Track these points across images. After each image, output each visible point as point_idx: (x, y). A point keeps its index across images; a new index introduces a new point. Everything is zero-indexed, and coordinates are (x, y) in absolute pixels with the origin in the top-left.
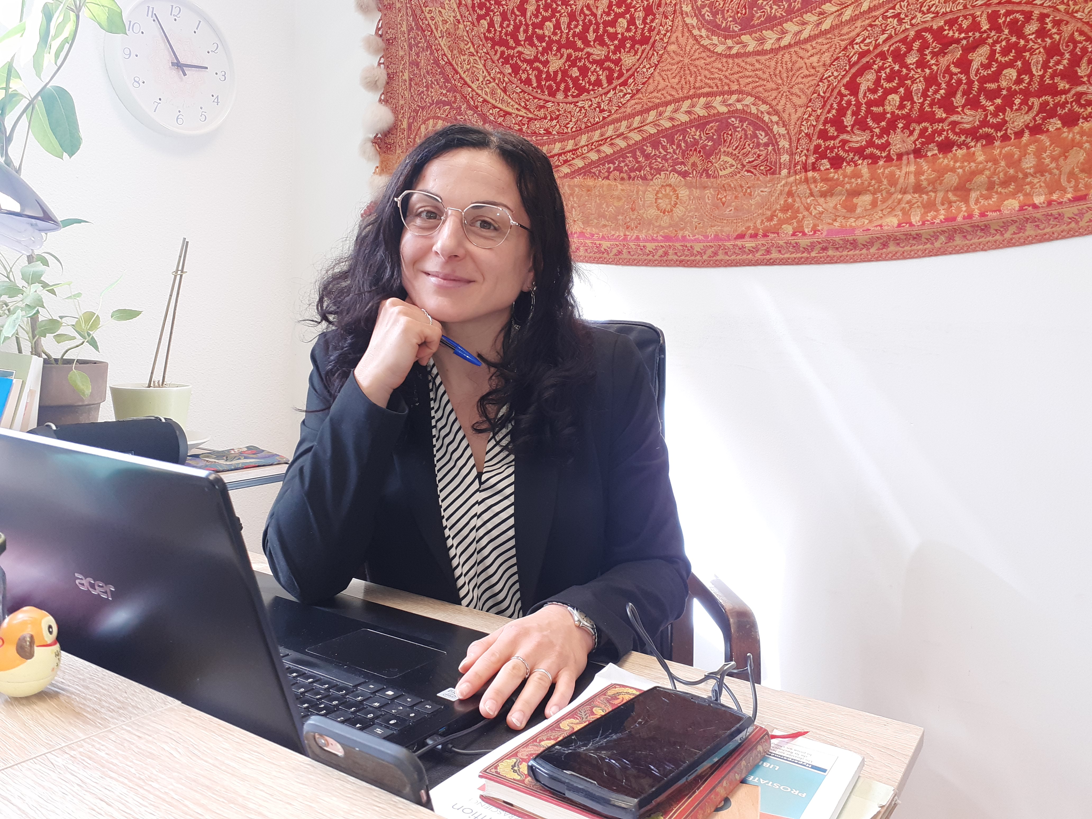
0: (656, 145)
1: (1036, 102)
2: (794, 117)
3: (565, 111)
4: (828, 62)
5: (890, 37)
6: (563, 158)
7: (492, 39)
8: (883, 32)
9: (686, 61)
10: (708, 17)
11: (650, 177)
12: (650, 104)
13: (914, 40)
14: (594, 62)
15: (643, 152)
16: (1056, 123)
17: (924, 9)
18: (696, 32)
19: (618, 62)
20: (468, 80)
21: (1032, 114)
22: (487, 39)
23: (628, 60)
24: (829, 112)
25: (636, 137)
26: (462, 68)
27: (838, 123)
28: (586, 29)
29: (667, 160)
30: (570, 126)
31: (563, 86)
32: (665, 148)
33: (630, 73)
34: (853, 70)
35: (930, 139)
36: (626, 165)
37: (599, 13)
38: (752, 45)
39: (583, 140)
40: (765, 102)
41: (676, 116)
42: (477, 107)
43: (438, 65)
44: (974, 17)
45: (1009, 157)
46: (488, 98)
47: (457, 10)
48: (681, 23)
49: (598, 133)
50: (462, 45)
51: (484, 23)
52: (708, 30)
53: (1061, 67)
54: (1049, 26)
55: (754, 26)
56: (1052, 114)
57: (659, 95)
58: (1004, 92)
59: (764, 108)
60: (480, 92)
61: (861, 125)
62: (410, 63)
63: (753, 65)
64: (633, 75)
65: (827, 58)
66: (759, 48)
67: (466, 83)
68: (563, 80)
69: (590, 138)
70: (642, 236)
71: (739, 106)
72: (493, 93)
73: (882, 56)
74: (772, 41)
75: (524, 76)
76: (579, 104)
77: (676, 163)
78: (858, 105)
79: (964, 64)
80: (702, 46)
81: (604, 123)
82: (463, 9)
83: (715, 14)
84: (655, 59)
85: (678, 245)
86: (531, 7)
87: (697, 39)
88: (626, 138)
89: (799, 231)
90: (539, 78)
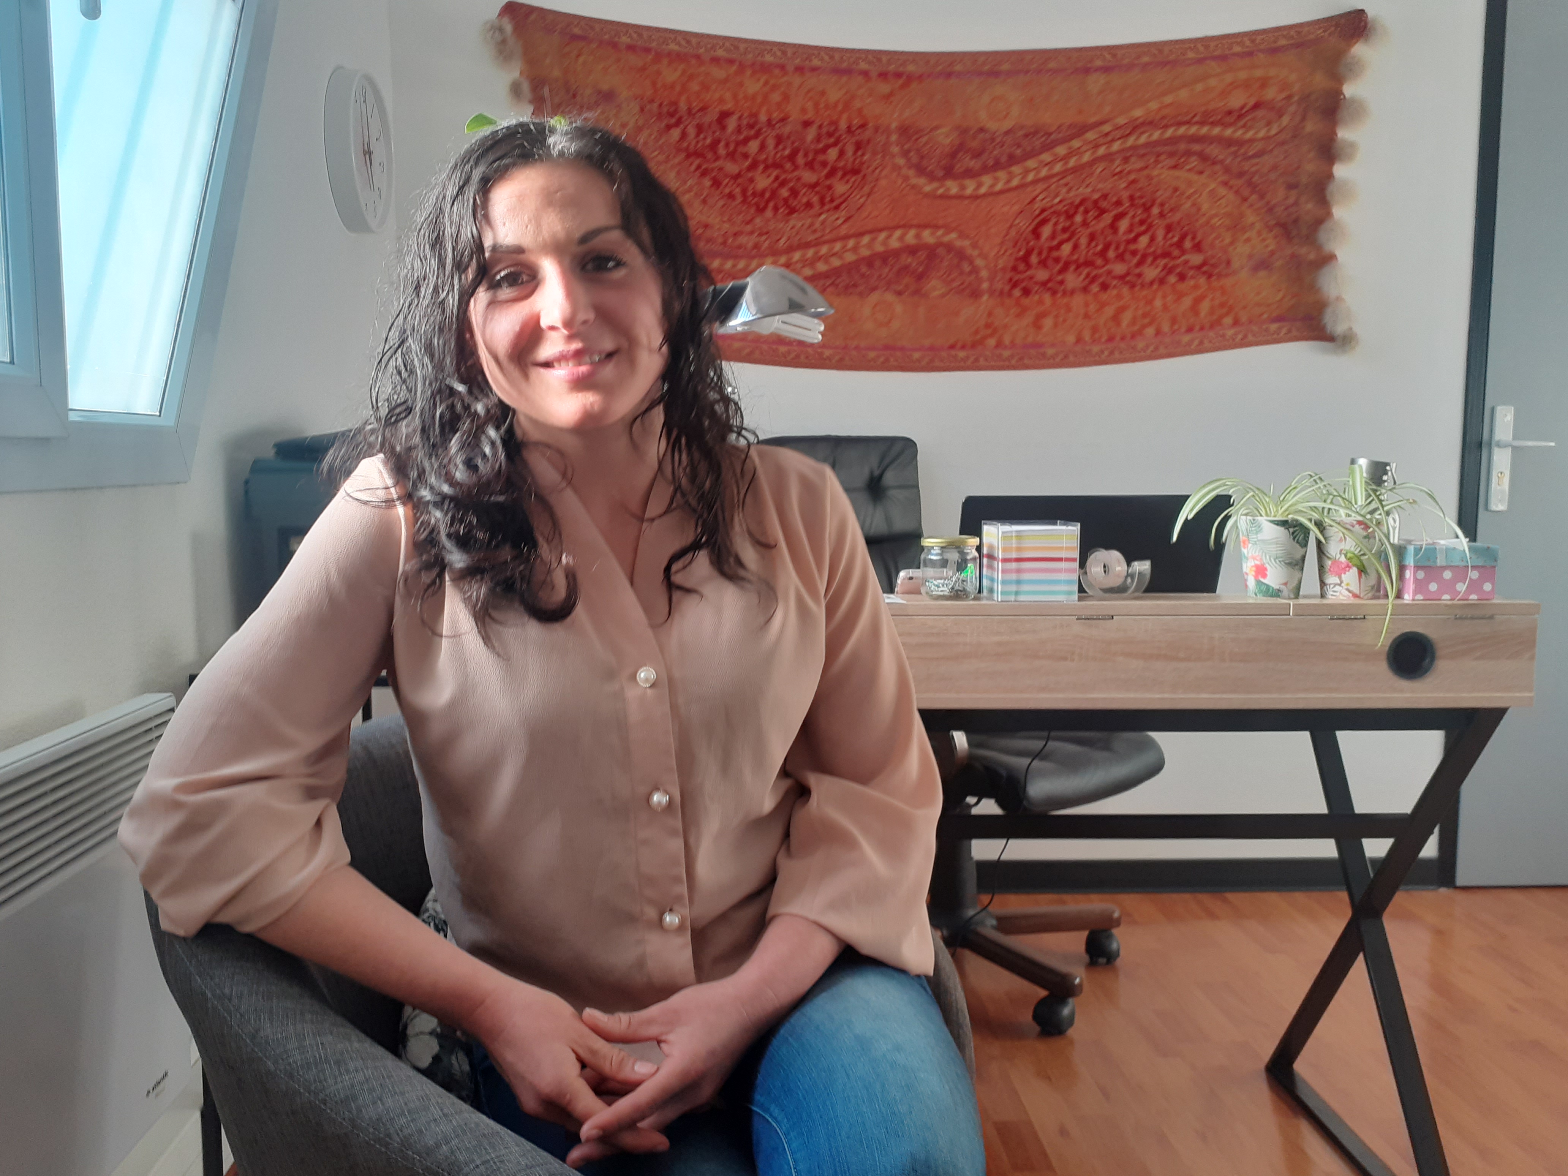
0: (870, 265)
1: (1161, 262)
2: (992, 254)
3: (775, 228)
4: (1016, 213)
5: (1061, 201)
7: (687, 149)
8: (1056, 196)
9: (896, 195)
10: (915, 160)
11: (866, 294)
12: (863, 230)
13: (1078, 206)
14: (805, 185)
15: (858, 271)
16: (1173, 279)
17: (1087, 183)
18: (904, 171)
19: (829, 188)
21: (1158, 270)
24: (1019, 251)
27: (1026, 261)
28: (794, 153)
29: (881, 280)
31: (771, 205)
32: (879, 269)
33: (842, 199)
34: (1037, 220)
35: (1093, 281)
36: (842, 282)
37: (809, 139)
38: (955, 190)
39: (797, 256)
40: (967, 238)
41: (889, 241)
44: (1119, 196)
45: (1145, 298)
48: (890, 161)
49: (812, 250)
51: (675, 133)
52: (915, 171)
53: (1174, 240)
54: (1167, 211)
55: (955, 174)
56: (1171, 271)
57: (871, 222)
58: (1141, 253)
59: (966, 242)
61: (1043, 263)
63: (956, 206)
64: (844, 201)
65: (1016, 208)
66: (961, 193)
68: (770, 199)
71: (946, 239)
73: (1055, 213)
74: (972, 189)
75: (727, 191)
76: (792, 222)
77: (890, 282)
78: (1041, 249)
79: (1113, 228)
80: (910, 183)
83: (921, 158)
84: (866, 190)
85: (898, 354)
86: (732, 124)
87: (906, 178)
88: (841, 258)
89: (999, 345)
90: (744, 192)
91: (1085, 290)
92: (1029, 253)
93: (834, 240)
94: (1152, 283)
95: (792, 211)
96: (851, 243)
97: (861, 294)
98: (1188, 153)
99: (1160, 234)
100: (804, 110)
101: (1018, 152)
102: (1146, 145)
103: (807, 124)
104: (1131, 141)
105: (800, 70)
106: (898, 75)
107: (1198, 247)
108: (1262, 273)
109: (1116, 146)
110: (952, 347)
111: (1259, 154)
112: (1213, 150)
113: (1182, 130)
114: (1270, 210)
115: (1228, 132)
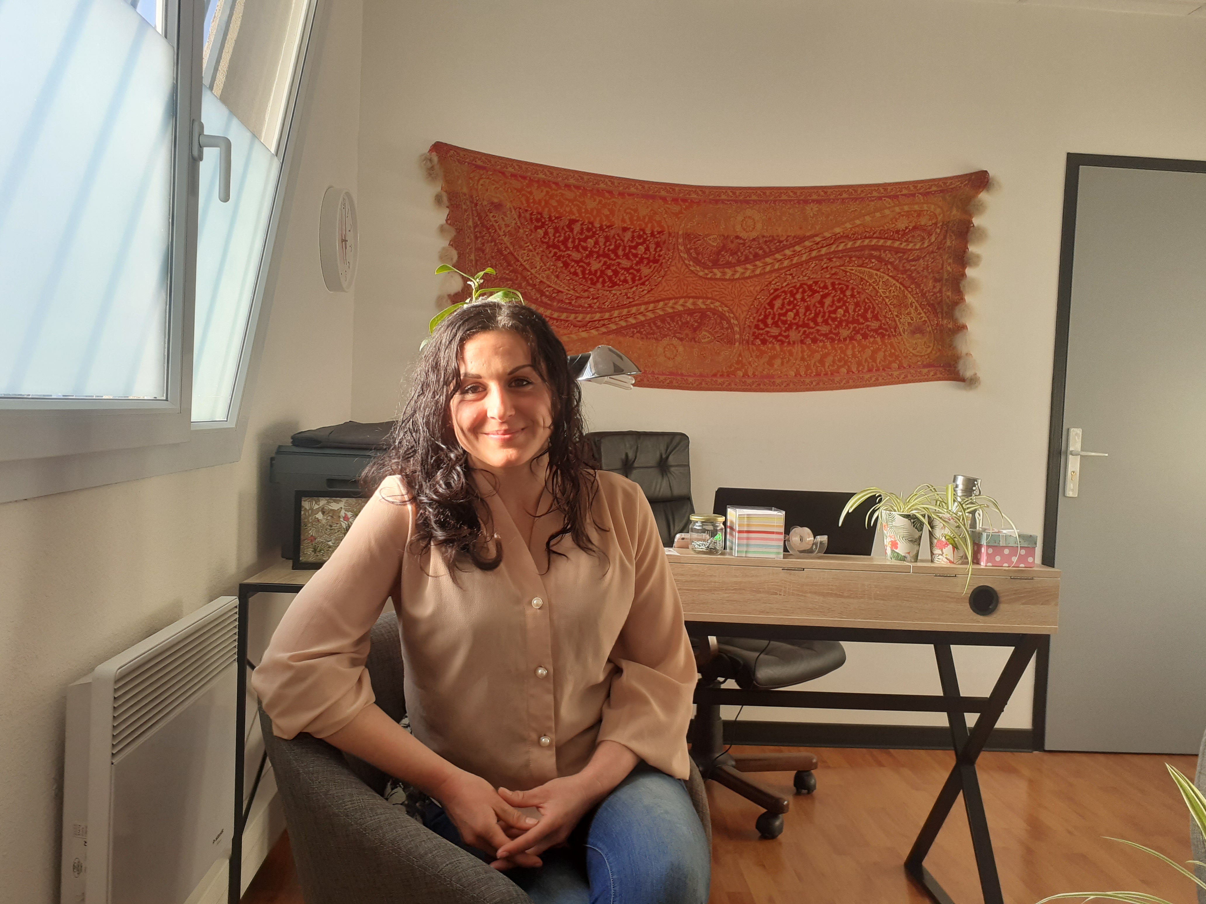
0: (663, 321)
1: (852, 326)
2: (742, 316)
3: (603, 295)
4: (759, 291)
5: (788, 285)
6: (602, 322)
7: (547, 243)
8: (785, 281)
9: (681, 277)
10: (694, 255)
11: (660, 339)
12: (660, 298)
13: (799, 288)
14: (623, 268)
15: (655, 324)
16: (859, 337)
17: (804, 274)
18: (687, 262)
19: (638, 271)
20: (527, 267)
21: (850, 331)
22: (543, 242)
23: (645, 271)
24: (760, 315)
25: (650, 315)
26: (522, 258)
27: (764, 321)
28: (617, 247)
29: (670, 330)
30: (607, 304)
31: (601, 280)
32: (669, 324)
33: (647, 278)
34: (772, 297)
35: (807, 336)
36: (645, 330)
37: (626, 240)
38: (719, 275)
39: (616, 313)
40: (726, 306)
41: (676, 306)
42: (535, 285)
44: (826, 283)
45: (841, 348)
46: (545, 280)
47: (517, 219)
48: (678, 255)
49: (626, 310)
50: (522, 243)
51: (541, 232)
52: (694, 262)
53: (860, 312)
54: (856, 294)
55: (719, 265)
56: (858, 332)
57: (665, 293)
58: (839, 319)
59: (726, 309)
60: (538, 276)
61: (775, 324)
63: (719, 286)
64: (648, 280)
65: (758, 288)
66: (723, 277)
67: (525, 268)
68: (600, 276)
69: (620, 313)
71: (712, 306)
72: (548, 278)
73: (784, 292)
74: (730, 275)
75: (572, 270)
76: (613, 292)
77: (675, 332)
78: (774, 314)
79: (822, 303)
80: (691, 270)
81: (630, 305)
82: (523, 220)
83: (698, 254)
84: (662, 273)
85: (679, 378)
86: (577, 228)
87: (687, 266)
88: (644, 315)
89: (745, 375)
90: (583, 272)
91: (802, 342)
92: (766, 317)
93: (640, 305)
94: (845, 339)
95: (614, 284)
96: (651, 306)
97: (656, 339)
98: (871, 256)
99: (851, 308)
100: (623, 221)
101: (761, 252)
102: (842, 251)
103: (625, 229)
104: (833, 247)
105: (621, 194)
106: (684, 200)
107: (876, 318)
108: (918, 335)
109: (824, 251)
110: (715, 375)
111: (917, 259)
112: (887, 256)
113: (867, 242)
114: (924, 295)
115: (897, 244)
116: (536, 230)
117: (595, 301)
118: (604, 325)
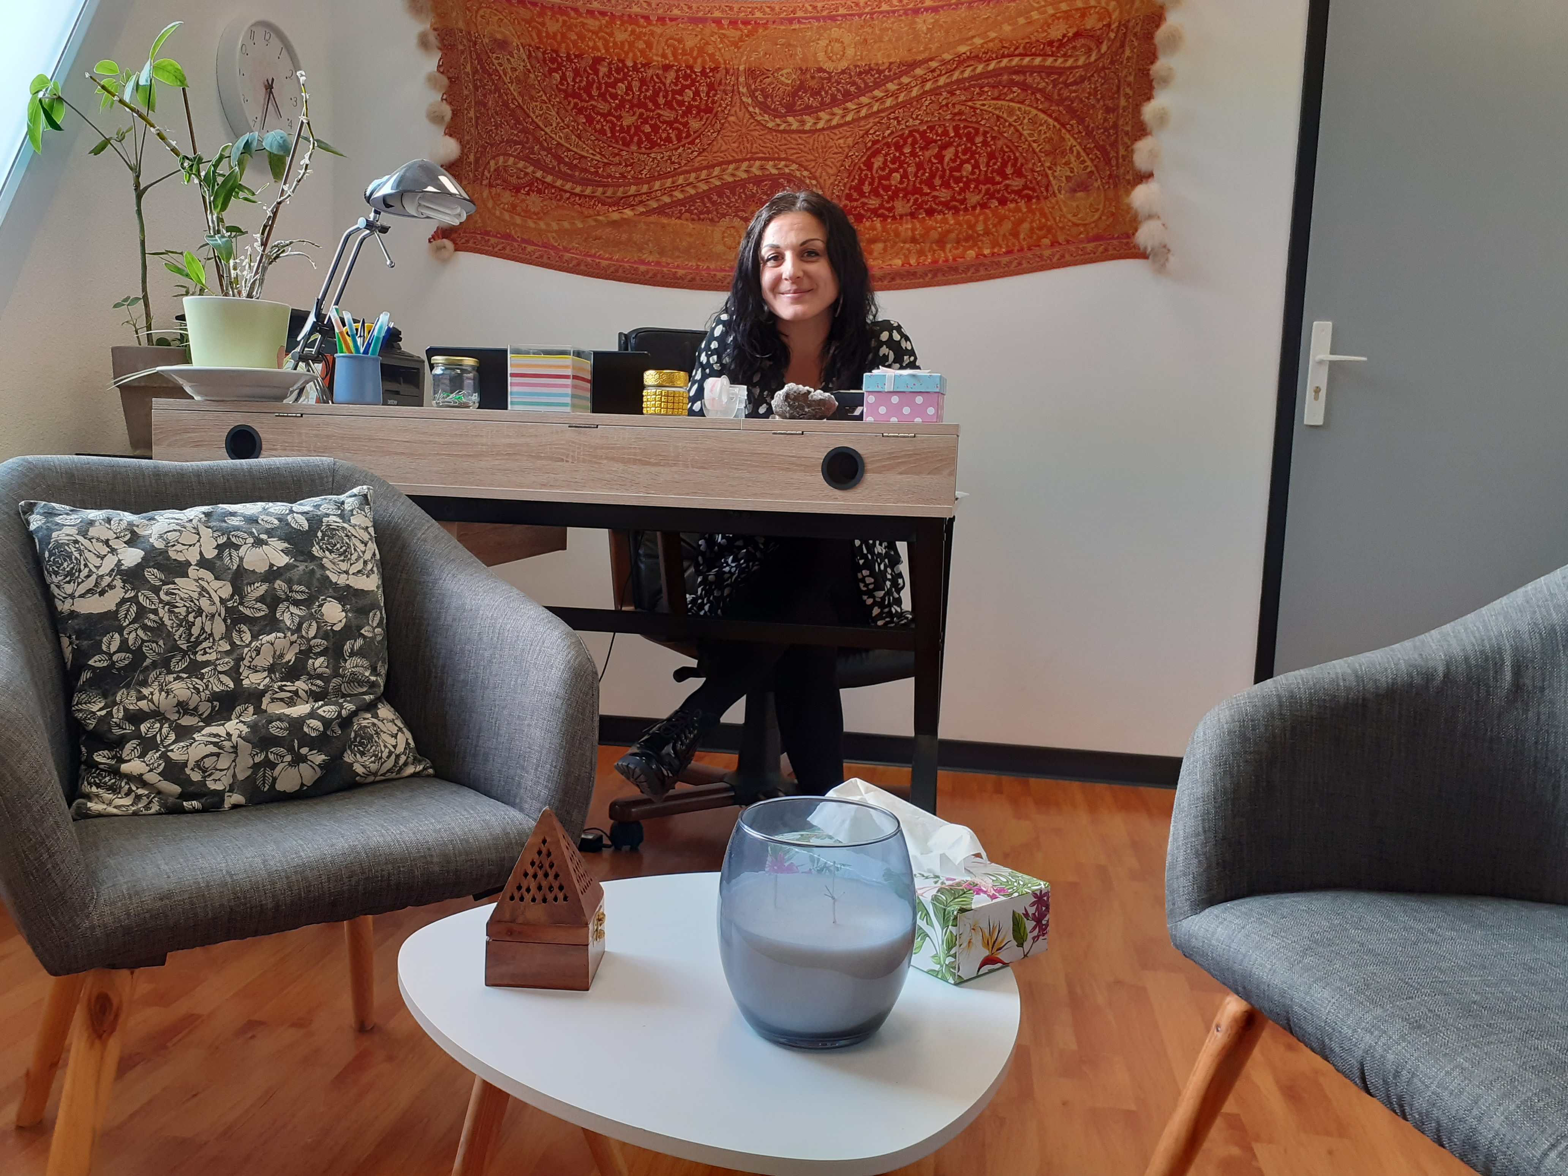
0: (720, 195)
1: (983, 188)
2: (829, 182)
3: (639, 160)
4: (851, 145)
5: (892, 133)
6: (638, 199)
7: (565, 91)
8: (888, 128)
9: (744, 130)
10: (760, 98)
11: (717, 220)
12: (715, 162)
13: (908, 137)
14: (664, 122)
15: (710, 199)
16: (994, 203)
17: (914, 116)
18: (751, 109)
19: (686, 124)
20: (541, 124)
21: (981, 195)
22: (560, 90)
23: (695, 124)
24: (853, 181)
25: (703, 187)
26: (534, 112)
27: (858, 189)
28: (656, 94)
29: (731, 207)
30: (644, 172)
31: (636, 139)
32: (728, 197)
33: (696, 135)
34: (868, 153)
35: (920, 206)
36: (696, 209)
37: (668, 82)
38: (795, 126)
39: (657, 185)
40: (806, 169)
41: (738, 173)
42: (551, 149)
43: (508, 107)
44: (945, 127)
45: (968, 222)
46: (562, 142)
47: (527, 60)
48: (738, 101)
49: (670, 180)
50: (533, 92)
51: (557, 76)
52: (760, 109)
53: (996, 167)
54: (989, 139)
55: (796, 111)
56: (992, 196)
57: (722, 155)
58: (965, 179)
59: (805, 173)
60: (554, 136)
61: (875, 192)
62: (476, 103)
63: (796, 140)
64: (699, 136)
65: (850, 141)
66: (801, 128)
67: (538, 126)
68: (636, 134)
69: (662, 185)
70: (712, 266)
71: (787, 171)
72: (567, 139)
73: (888, 145)
74: (810, 124)
75: (598, 127)
76: (653, 155)
77: (738, 210)
78: (873, 178)
79: (940, 157)
80: (756, 120)
81: (675, 174)
82: (534, 62)
83: (766, 97)
84: (718, 126)
86: (603, 70)
87: (752, 115)
88: (695, 187)
90: (613, 130)
91: (913, 215)
92: (862, 182)
93: (689, 172)
94: (974, 208)
95: (654, 144)
96: (704, 174)
97: (712, 220)
98: (1012, 83)
100: (664, 56)
101: (853, 89)
102: (970, 78)
103: (666, 68)
104: (956, 75)
105: (662, 19)
106: (746, 23)
107: (1019, 173)
108: (1080, 195)
109: (942, 81)
111: (1080, 81)
112: (1034, 80)
113: (1005, 62)
114: (1089, 134)
115: (1049, 61)
116: (550, 74)
117: (629, 168)
118: (641, 202)
